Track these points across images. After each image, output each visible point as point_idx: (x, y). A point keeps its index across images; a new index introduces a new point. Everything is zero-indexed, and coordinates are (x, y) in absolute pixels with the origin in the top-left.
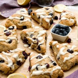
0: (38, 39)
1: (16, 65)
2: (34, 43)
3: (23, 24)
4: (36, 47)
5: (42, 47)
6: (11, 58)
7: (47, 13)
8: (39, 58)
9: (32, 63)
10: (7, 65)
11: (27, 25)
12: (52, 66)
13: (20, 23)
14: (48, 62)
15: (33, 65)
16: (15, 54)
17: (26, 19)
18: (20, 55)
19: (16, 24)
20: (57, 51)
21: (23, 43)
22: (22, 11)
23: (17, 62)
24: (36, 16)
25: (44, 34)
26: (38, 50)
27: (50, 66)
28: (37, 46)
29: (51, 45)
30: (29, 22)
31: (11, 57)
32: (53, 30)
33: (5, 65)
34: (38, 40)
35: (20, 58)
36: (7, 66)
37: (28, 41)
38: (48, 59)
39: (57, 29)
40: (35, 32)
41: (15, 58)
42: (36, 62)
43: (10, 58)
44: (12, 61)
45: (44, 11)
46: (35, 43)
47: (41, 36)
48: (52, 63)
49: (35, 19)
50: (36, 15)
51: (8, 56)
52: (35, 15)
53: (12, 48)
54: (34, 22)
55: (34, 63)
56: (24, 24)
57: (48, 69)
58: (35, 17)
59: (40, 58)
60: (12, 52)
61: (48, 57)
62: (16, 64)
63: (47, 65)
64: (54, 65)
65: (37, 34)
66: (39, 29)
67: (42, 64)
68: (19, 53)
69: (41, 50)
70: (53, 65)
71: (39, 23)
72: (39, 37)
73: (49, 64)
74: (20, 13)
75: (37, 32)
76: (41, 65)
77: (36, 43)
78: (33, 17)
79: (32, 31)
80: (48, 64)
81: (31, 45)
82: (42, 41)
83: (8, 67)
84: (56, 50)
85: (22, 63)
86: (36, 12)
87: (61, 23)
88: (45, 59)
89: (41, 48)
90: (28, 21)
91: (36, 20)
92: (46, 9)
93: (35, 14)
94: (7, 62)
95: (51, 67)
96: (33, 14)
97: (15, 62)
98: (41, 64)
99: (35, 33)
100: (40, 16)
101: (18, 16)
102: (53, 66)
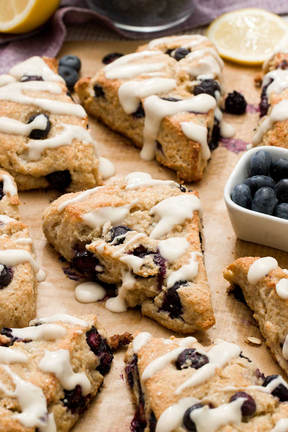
0: (158, 252)
1: (63, 414)
2: (138, 277)
3: (48, 160)
4: (152, 299)
5: (191, 298)
6: (34, 373)
7: (182, 80)
8: (189, 362)
9: (160, 397)
10: (17, 416)
11: (76, 163)
12: (269, 406)
13: (32, 155)
14: (244, 382)
15: (162, 405)
16: (47, 352)
17: (62, 128)
18: (77, 354)
19: (6, 165)
20: (278, 314)
21: (64, 276)
22: (30, 79)
23: (66, 392)
24: (119, 105)
25: (189, 221)
26: (166, 315)
27: (259, 408)
28: (162, 294)
29: (241, 283)
30: (85, 143)
31: (29, 370)
32: (236, 189)
33: (7, 418)
34: (163, 260)
35: (76, 371)
36: (17, 421)
37: (98, 268)
38: (241, 365)
39: (259, 178)
40: (133, 209)
41: (53, 375)
42: (178, 391)
43: (28, 375)
44: (40, 392)
45: (163, 69)
46: (145, 274)
47: (175, 230)
48: (265, 385)
49: (109, 119)
50: (116, 95)
51: (12, 363)
52: (109, 94)
53: (16, 314)
54: (106, 141)
55: (168, 394)
56: (56, 159)
57: (250, 424)
58: (110, 107)
59: (197, 366)
60: (26, 341)
61: (241, 356)
62: (60, 408)
63: (245, 403)
64: (276, 399)
65: (146, 223)
66: (151, 187)
67: (211, 398)
68: (72, 341)
69: (184, 316)
70: (272, 400)
71: (138, 147)
72: (165, 236)
73: (252, 394)
74: (23, 92)
75: (145, 209)
76: (212, 406)
77: (150, 277)
78: (95, 108)
79: (117, 205)
80: (250, 397)
81: (121, 291)
82: (187, 263)
83: (22, 425)
84: (276, 310)
85: (89, 396)
86: (115, 80)
87: (274, 139)
88: (226, 365)
89: (183, 303)
90: (74, 140)
91: (119, 124)
92: (169, 52)
93: (110, 88)
94: (14, 398)
95: (263, 413)
96: (92, 92)
97: (58, 398)
98: (205, 399)
99: (137, 213)
100: (141, 104)
101: (10, 115)
102: (276, 406)
